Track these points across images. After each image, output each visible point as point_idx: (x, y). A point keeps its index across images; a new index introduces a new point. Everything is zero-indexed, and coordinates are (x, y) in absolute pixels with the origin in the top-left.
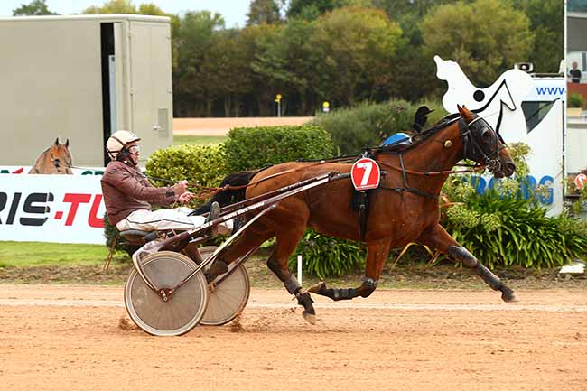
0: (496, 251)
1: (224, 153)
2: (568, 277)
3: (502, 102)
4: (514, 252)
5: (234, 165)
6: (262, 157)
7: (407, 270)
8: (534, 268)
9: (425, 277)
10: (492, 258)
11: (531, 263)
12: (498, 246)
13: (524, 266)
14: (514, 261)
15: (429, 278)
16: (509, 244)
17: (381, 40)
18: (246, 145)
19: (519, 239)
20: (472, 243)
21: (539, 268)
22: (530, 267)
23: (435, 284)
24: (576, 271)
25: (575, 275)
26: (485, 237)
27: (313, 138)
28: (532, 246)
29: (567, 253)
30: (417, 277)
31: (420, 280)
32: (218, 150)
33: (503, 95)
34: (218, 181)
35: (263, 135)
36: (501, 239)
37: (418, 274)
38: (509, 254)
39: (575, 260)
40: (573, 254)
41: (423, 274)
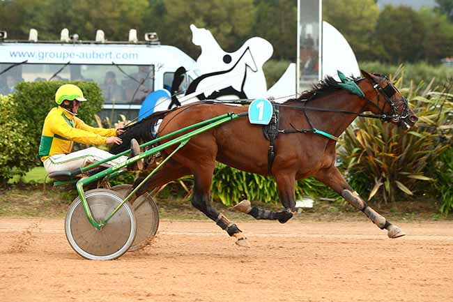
0: (241, 189)
1: (12, 103)
2: (300, 211)
3: (246, 65)
4: (255, 189)
5: (21, 112)
6: (45, 107)
7: (166, 204)
8: (271, 203)
9: (182, 210)
10: (237, 195)
11: (270, 199)
12: (242, 184)
13: (263, 201)
14: (256, 197)
15: (186, 211)
16: (251, 183)
17: (131, 9)
18: (32, 96)
19: (260, 179)
20: (221, 182)
21: (276, 203)
22: (269, 202)
23: (191, 216)
24: (307, 206)
25: (306, 210)
26: (232, 177)
27: (88, 91)
28: (270, 185)
29: (299, 191)
30: (176, 210)
31: (178, 211)
32: (7, 100)
33: (247, 59)
34: (7, 126)
35: (46, 89)
36: (244, 178)
37: (177, 207)
38: (252, 191)
39: (305, 196)
40: (304, 192)
41: (180, 207)
